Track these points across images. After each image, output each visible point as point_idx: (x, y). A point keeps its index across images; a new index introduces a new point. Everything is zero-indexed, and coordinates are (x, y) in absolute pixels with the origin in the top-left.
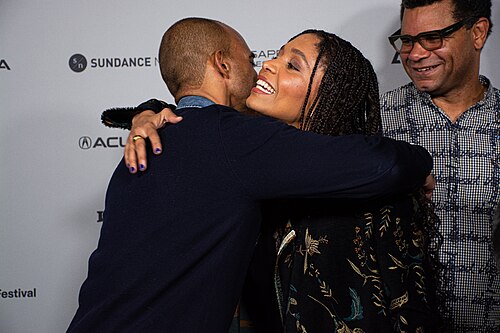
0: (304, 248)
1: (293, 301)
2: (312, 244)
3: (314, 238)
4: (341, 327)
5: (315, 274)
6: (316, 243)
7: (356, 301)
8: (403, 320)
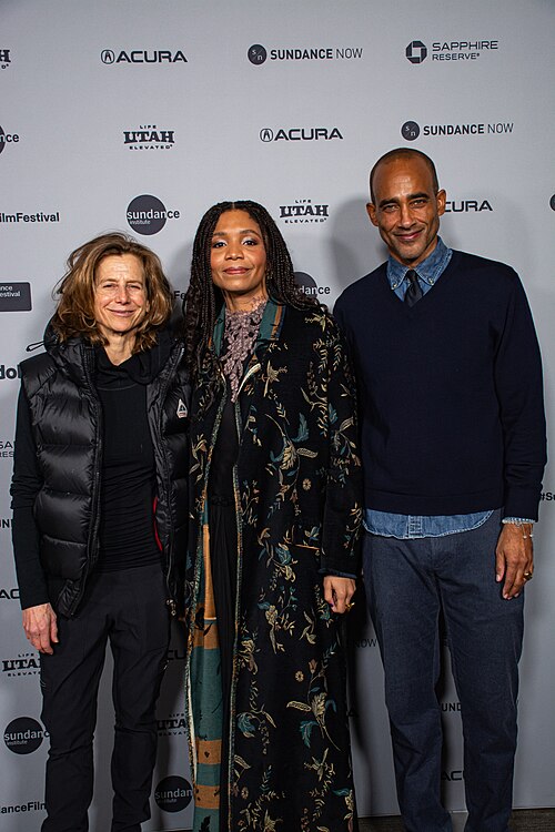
1: (253, 419)
3: (275, 368)
4: (288, 446)
5: (273, 397)
8: (353, 445)
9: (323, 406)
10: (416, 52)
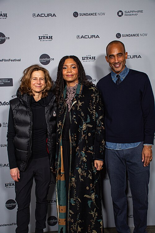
0: (78, 104)
1: (74, 116)
2: (80, 104)
3: (81, 102)
4: (84, 124)
5: (80, 110)
6: (81, 103)
7: (89, 118)
8: (102, 123)
9: (94, 113)
10: (120, 14)
